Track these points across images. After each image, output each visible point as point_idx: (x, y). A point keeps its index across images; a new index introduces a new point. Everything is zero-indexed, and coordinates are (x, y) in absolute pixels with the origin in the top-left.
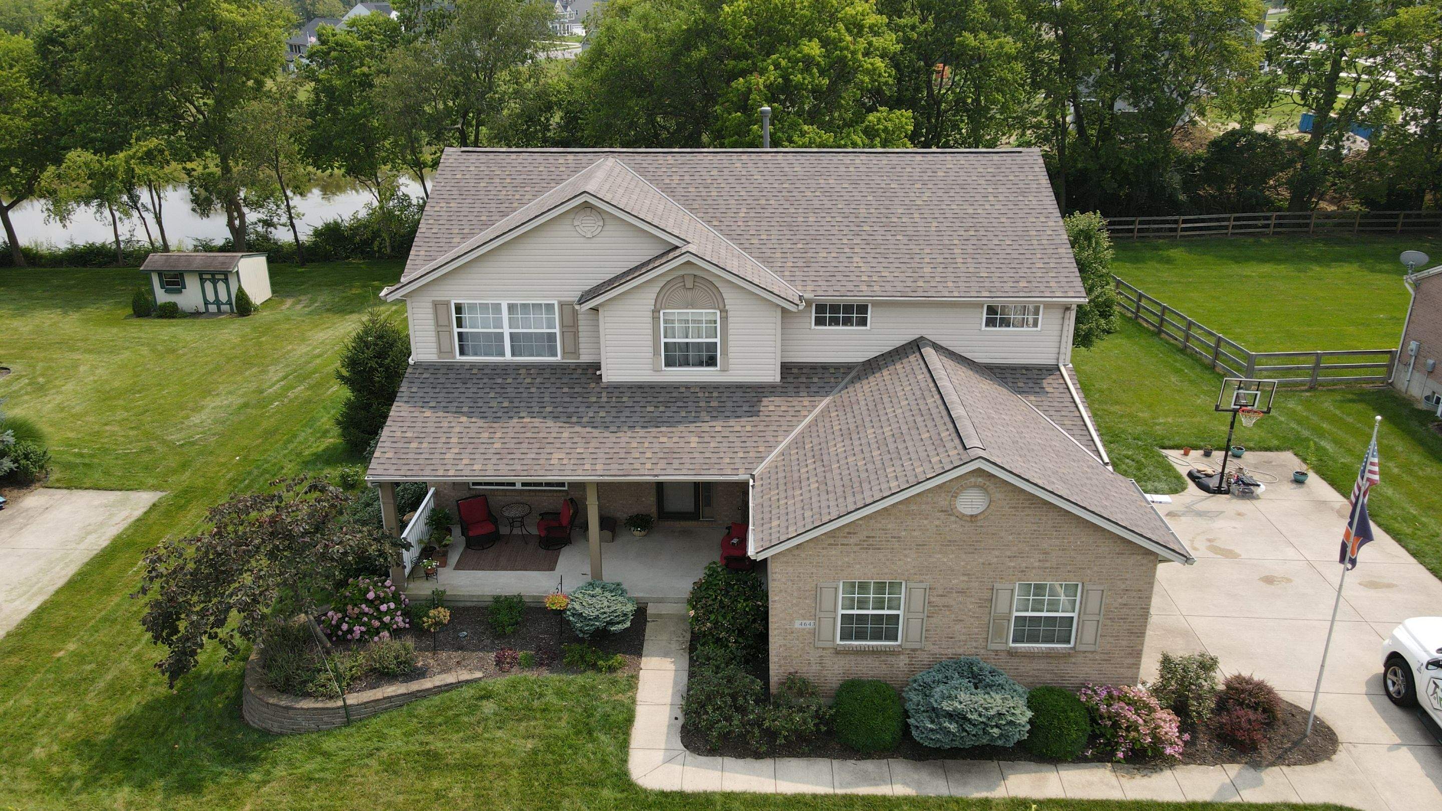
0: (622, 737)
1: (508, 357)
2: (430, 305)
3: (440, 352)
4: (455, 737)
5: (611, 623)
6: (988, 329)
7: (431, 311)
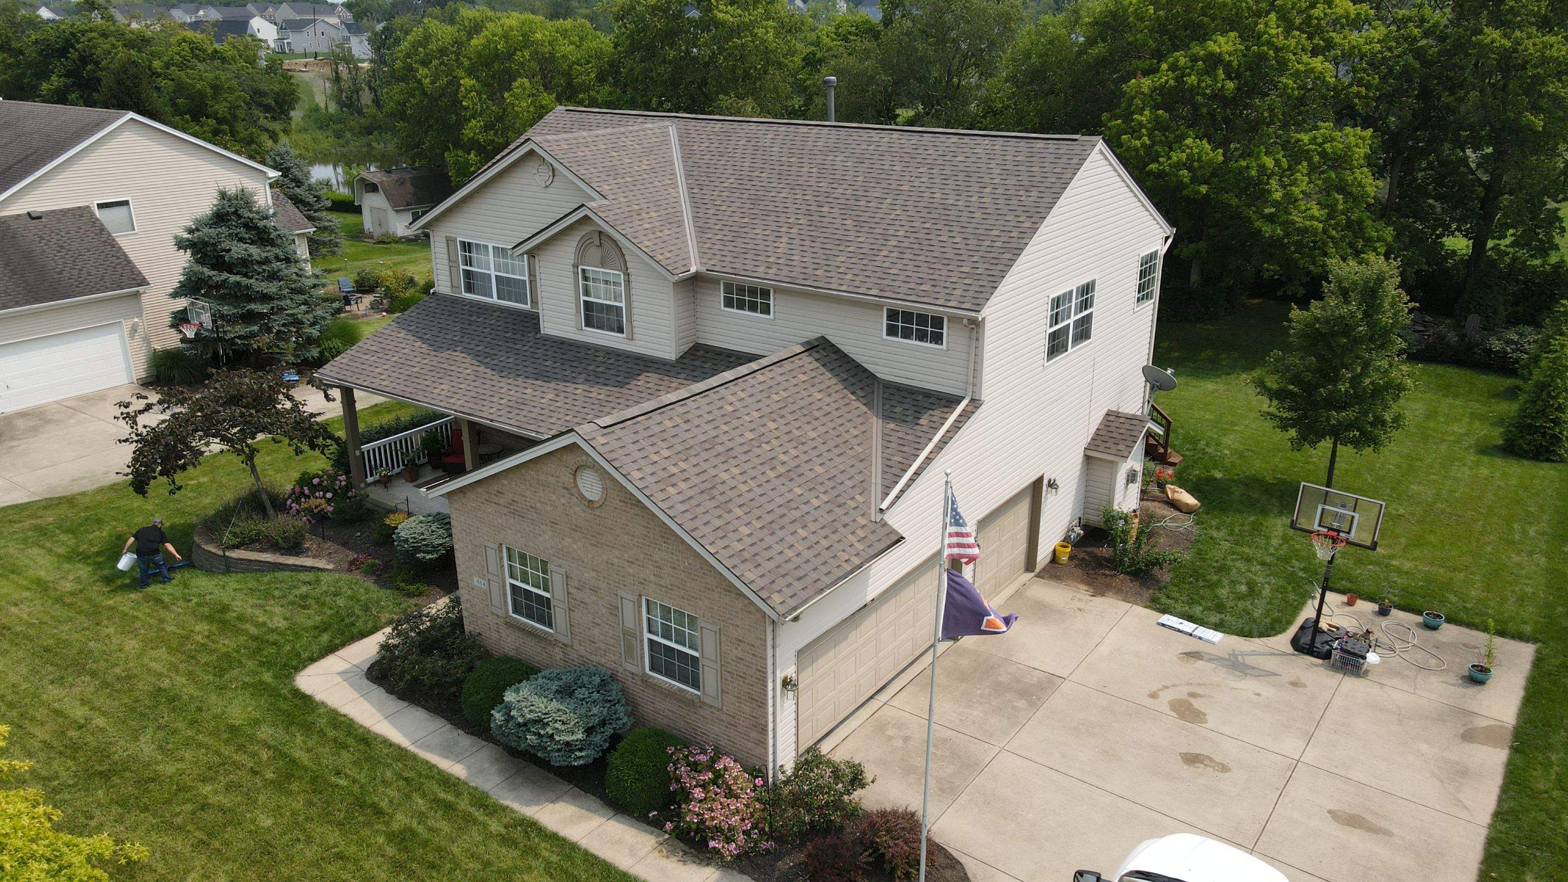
0: (338, 641)
1: (495, 300)
2: (444, 240)
3: (452, 286)
4: (251, 601)
5: (418, 549)
6: (889, 338)
7: (445, 245)
